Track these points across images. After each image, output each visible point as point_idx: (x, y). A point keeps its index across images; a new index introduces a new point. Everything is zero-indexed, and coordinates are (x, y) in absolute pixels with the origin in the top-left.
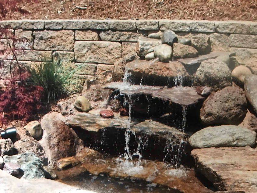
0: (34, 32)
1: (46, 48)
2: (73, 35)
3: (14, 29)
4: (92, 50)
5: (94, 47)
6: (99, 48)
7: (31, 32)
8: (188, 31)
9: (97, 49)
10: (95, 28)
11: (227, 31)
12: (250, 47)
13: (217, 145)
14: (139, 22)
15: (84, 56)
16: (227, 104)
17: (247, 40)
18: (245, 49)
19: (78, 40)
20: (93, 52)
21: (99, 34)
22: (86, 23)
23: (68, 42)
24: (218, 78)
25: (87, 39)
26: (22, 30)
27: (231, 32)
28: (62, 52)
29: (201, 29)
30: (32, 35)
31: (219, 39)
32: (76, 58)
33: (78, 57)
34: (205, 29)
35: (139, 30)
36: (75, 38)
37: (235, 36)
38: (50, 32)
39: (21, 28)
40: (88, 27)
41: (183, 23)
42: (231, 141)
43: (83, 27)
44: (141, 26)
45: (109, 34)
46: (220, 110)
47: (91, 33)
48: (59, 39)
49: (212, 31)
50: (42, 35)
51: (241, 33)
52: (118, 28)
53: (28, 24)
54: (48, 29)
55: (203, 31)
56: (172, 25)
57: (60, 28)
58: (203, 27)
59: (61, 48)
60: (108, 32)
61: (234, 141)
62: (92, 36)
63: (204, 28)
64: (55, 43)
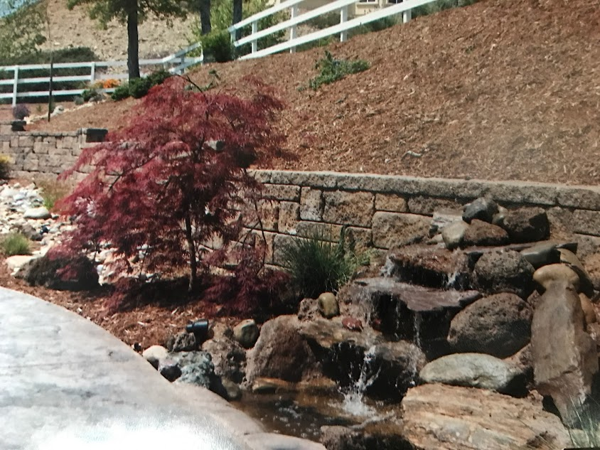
0: (324, 193)
1: (337, 220)
2: (372, 201)
3: (301, 186)
4: (396, 228)
5: (399, 224)
6: (406, 225)
7: (320, 191)
8: (519, 200)
9: (402, 226)
10: (401, 190)
11: (570, 203)
12: (597, 233)
13: (450, 381)
14: (456, 182)
15: (384, 237)
16: (482, 319)
17: (594, 221)
18: (590, 237)
19: (379, 210)
20: (397, 232)
21: (407, 201)
22: (389, 181)
23: (366, 212)
24: (490, 278)
25: (391, 209)
26: (309, 188)
27: (576, 205)
28: (358, 229)
29: (536, 199)
30: (321, 196)
31: (562, 218)
32: (374, 240)
33: (376, 238)
34: (542, 199)
35: (458, 198)
36: (374, 206)
37: (580, 213)
38: (344, 193)
39: (308, 185)
40: (392, 188)
41: (514, 187)
42: (470, 378)
43: (385, 188)
44: (460, 190)
45: (419, 202)
46: (468, 326)
47: (396, 199)
48: (354, 207)
49: (551, 203)
50: (333, 198)
51: (589, 209)
52: (432, 192)
53: (316, 178)
54: (342, 189)
55: (539, 202)
56: (499, 189)
57: (356, 187)
58: (540, 195)
59: (356, 221)
60: (419, 199)
61: (475, 379)
62: (398, 204)
63: (541, 197)
64: (348, 212)
